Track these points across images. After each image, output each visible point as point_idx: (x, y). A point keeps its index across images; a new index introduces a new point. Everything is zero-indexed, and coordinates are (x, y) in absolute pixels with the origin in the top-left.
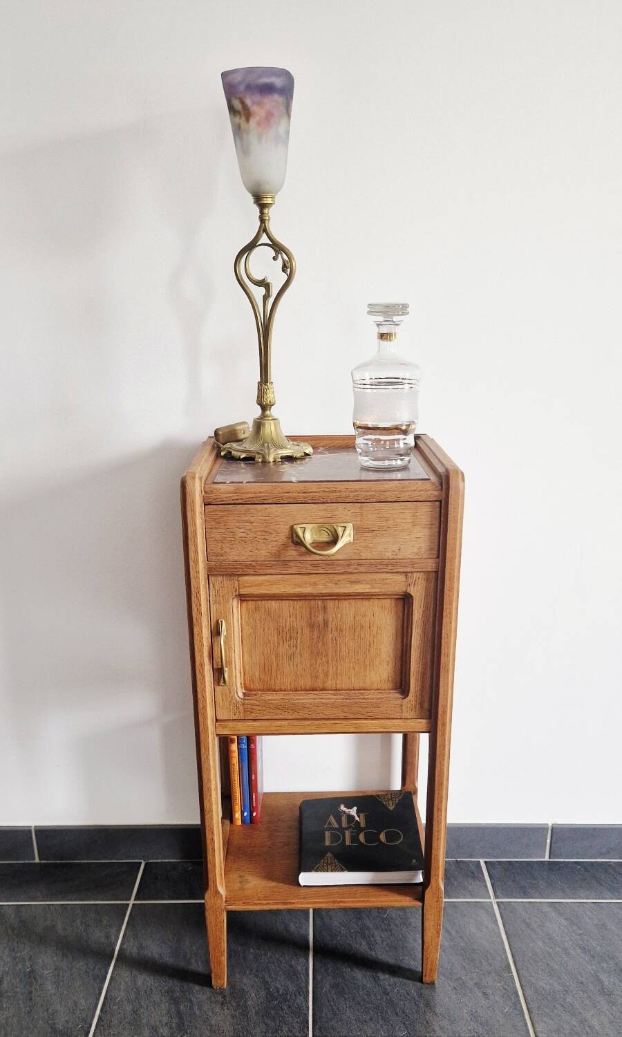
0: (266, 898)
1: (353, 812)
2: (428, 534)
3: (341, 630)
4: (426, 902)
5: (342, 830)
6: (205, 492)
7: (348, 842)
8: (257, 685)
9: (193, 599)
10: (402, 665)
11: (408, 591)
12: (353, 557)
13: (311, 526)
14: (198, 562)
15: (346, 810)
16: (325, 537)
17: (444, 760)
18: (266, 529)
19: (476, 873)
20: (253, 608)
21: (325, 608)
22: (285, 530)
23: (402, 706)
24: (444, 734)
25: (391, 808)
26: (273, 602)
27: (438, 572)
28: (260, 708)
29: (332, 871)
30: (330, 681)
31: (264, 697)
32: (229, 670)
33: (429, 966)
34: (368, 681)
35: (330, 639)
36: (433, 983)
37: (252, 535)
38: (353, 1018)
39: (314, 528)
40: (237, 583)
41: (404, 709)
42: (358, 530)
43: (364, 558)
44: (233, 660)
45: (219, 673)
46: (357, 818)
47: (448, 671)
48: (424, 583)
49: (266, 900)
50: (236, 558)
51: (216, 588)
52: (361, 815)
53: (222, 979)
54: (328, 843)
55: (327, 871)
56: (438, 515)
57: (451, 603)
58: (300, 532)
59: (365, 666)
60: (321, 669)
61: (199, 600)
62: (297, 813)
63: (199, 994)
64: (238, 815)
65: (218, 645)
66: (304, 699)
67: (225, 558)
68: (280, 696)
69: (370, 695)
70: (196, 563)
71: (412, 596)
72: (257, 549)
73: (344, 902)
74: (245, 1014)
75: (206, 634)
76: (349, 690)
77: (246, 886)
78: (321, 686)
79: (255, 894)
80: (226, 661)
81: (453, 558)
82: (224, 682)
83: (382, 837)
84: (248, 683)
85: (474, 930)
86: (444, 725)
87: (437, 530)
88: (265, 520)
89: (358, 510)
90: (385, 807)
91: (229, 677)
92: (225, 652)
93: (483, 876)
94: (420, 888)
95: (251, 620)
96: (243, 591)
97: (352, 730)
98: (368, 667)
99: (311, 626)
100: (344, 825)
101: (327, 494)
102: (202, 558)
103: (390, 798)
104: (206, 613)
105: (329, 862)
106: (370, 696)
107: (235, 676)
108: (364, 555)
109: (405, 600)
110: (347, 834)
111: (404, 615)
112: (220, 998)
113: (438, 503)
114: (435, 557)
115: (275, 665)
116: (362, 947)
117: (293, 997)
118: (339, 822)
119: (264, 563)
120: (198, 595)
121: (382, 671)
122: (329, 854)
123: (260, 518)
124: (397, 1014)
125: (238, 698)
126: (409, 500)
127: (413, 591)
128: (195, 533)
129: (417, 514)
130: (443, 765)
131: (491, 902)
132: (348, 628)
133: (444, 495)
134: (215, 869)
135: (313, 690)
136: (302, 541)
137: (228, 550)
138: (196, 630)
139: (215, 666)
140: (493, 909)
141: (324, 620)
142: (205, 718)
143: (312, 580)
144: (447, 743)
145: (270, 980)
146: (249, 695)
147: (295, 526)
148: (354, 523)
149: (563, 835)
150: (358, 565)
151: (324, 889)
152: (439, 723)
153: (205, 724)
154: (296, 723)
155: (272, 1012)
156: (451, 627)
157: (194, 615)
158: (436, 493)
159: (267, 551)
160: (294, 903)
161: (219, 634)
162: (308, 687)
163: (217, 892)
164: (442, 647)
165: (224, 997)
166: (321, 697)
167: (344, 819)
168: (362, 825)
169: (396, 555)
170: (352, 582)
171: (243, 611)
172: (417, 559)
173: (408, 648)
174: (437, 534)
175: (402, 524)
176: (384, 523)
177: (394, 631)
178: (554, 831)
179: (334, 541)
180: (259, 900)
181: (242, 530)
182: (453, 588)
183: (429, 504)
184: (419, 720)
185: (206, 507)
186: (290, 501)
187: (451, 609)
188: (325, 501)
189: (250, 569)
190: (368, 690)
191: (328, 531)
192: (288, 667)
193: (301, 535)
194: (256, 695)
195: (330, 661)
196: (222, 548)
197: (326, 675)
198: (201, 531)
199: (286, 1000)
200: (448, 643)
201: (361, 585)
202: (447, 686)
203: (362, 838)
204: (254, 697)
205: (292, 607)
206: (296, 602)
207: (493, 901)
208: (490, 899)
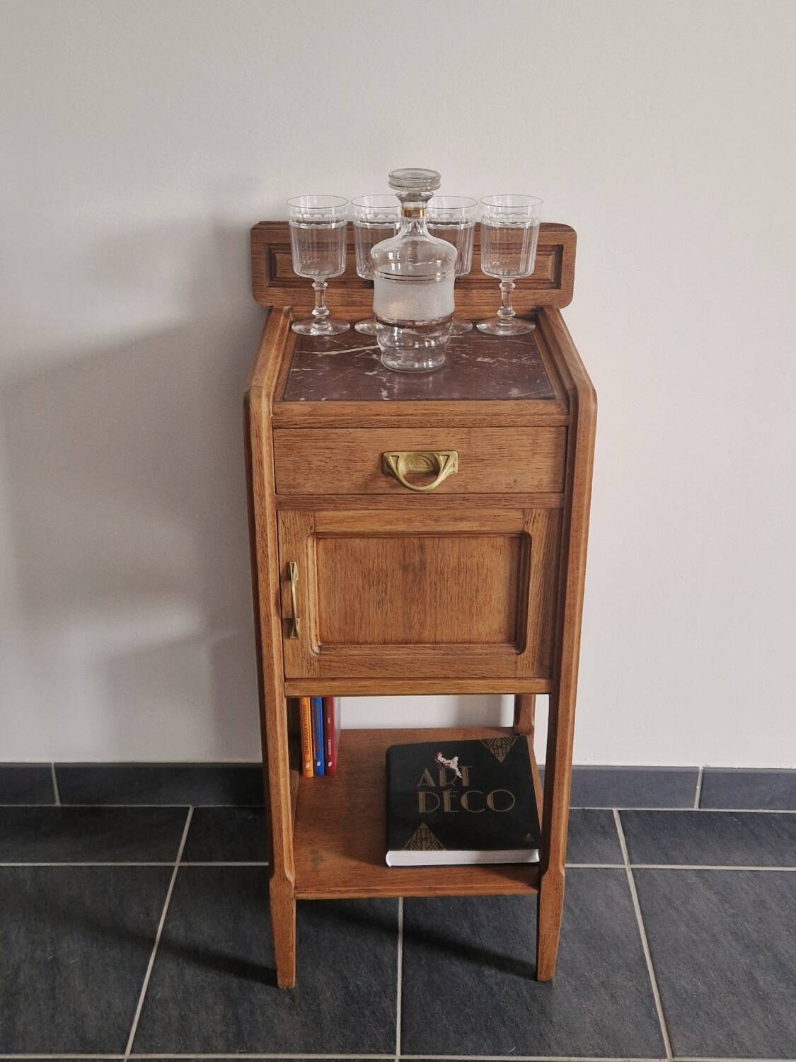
0: (345, 883)
1: (453, 763)
2: (551, 464)
3: (442, 573)
4: (543, 888)
5: (439, 790)
6: (274, 414)
7: (447, 809)
8: (337, 637)
9: (257, 539)
10: (517, 614)
11: (526, 530)
12: (458, 490)
13: (405, 454)
14: (264, 496)
15: (445, 761)
16: (423, 467)
17: (567, 727)
18: (350, 458)
19: (606, 827)
20: (333, 546)
21: (422, 548)
22: (373, 458)
23: (516, 662)
24: (567, 697)
25: (501, 759)
26: (357, 541)
27: (563, 509)
28: (339, 665)
29: (427, 849)
30: (427, 633)
31: (343, 652)
32: (302, 621)
33: (545, 962)
34: (475, 633)
35: (429, 584)
36: (550, 982)
37: (332, 464)
38: (451, 1028)
39: (409, 456)
40: (312, 519)
41: (519, 668)
42: (464, 459)
43: (472, 491)
44: (307, 609)
45: (289, 626)
46: (458, 774)
47: (573, 625)
48: (546, 520)
49: (344, 886)
50: (312, 490)
51: (286, 525)
52: (464, 768)
53: (289, 977)
54: (422, 808)
55: (421, 849)
56: (563, 443)
57: (578, 545)
58: (392, 461)
59: (472, 615)
60: (416, 620)
61: (265, 540)
62: (384, 760)
63: (261, 993)
64: (309, 766)
65: (288, 591)
66: (395, 655)
67: (298, 490)
68: (365, 650)
69: (479, 649)
70: (262, 497)
71: (529, 535)
72: (338, 480)
73: (442, 889)
74: (318, 1022)
75: (273, 578)
76: (450, 643)
77: (320, 867)
78: (416, 638)
79: (332, 877)
80: (298, 609)
81: (582, 495)
82: (296, 634)
83: (490, 801)
84: (325, 633)
85: (603, 909)
86: (568, 687)
87: (562, 460)
88: (348, 447)
89: (464, 436)
90: (493, 756)
91: (302, 629)
92: (298, 599)
93: (616, 832)
94: (536, 870)
95: (330, 562)
96: (320, 529)
97: (454, 691)
98: (475, 616)
99: (405, 569)
100: (442, 783)
101: (426, 418)
102: (269, 491)
103: (499, 744)
104: (274, 554)
105: (424, 837)
106: (478, 651)
107: (309, 628)
108: (471, 488)
109: (522, 541)
110: (446, 795)
111: (520, 555)
112: (287, 1000)
113: (564, 428)
114: (560, 490)
115: (359, 613)
116: (463, 931)
117: (377, 999)
118: (436, 779)
119: (345, 496)
120: (264, 535)
121: (492, 621)
122: (423, 826)
123: (343, 444)
124: (504, 1022)
125: (312, 653)
126: (528, 425)
127: (530, 530)
128: (261, 463)
129: (538, 441)
130: (566, 733)
131: (625, 869)
132: (450, 571)
133: (571, 421)
134: (283, 851)
135: (407, 643)
136: (394, 472)
137: (302, 481)
138: (261, 576)
139: (284, 616)
140: (627, 879)
141: (420, 561)
142: (271, 678)
143: (406, 516)
144: (571, 707)
145: (349, 975)
146: (327, 649)
147: (386, 455)
148: (459, 450)
149: (717, 781)
150: (463, 500)
151: (417, 870)
152: (562, 685)
153: (272, 685)
154: (384, 683)
155: (352, 1019)
156: (578, 573)
157: (259, 558)
158: (562, 417)
159: (351, 482)
160: (379, 891)
161: (289, 578)
162: (400, 639)
163: (285, 879)
164: (567, 597)
165: (293, 998)
166: (416, 652)
167: (442, 773)
168: (465, 783)
169: (511, 488)
170: (456, 519)
171: (321, 550)
172: (537, 493)
173: (526, 594)
174: (562, 465)
175: (520, 454)
176: (497, 451)
177: (508, 574)
178: (706, 775)
179: (435, 471)
180: (337, 886)
181: (320, 458)
182: (581, 528)
183: (551, 429)
184: (538, 680)
185: (275, 430)
186: (381, 424)
187: (578, 553)
188: (423, 425)
189: (329, 503)
190: (474, 643)
191: (427, 460)
192: (375, 616)
193: (393, 466)
194: (334, 649)
195: (428, 609)
196: (294, 479)
197: (423, 625)
198: (268, 458)
199: (369, 1003)
200: (574, 592)
201: (468, 523)
202: (573, 642)
203: (464, 801)
204: (333, 652)
205: (381, 547)
206: (385, 540)
207: (627, 867)
208: (624, 864)
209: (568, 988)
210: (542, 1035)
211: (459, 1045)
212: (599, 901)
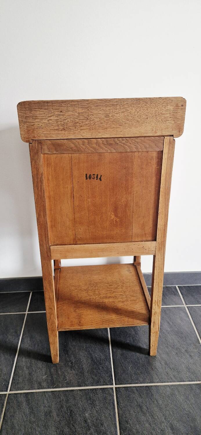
19: (175, 292)
38: (133, 372)
74: (82, 373)
85: (180, 322)
93: (179, 294)
117: (104, 362)
131: (184, 307)
140: (186, 310)
145: (92, 353)
155: (95, 371)
199: (100, 364)
207: (185, 306)
208: (184, 305)
209: (173, 353)
210: (167, 373)
211: (137, 380)
212: (178, 319)
